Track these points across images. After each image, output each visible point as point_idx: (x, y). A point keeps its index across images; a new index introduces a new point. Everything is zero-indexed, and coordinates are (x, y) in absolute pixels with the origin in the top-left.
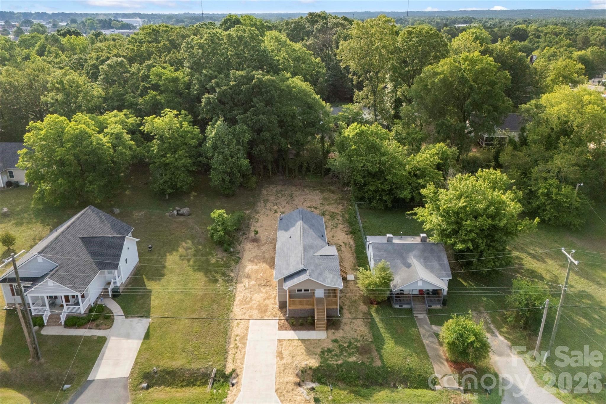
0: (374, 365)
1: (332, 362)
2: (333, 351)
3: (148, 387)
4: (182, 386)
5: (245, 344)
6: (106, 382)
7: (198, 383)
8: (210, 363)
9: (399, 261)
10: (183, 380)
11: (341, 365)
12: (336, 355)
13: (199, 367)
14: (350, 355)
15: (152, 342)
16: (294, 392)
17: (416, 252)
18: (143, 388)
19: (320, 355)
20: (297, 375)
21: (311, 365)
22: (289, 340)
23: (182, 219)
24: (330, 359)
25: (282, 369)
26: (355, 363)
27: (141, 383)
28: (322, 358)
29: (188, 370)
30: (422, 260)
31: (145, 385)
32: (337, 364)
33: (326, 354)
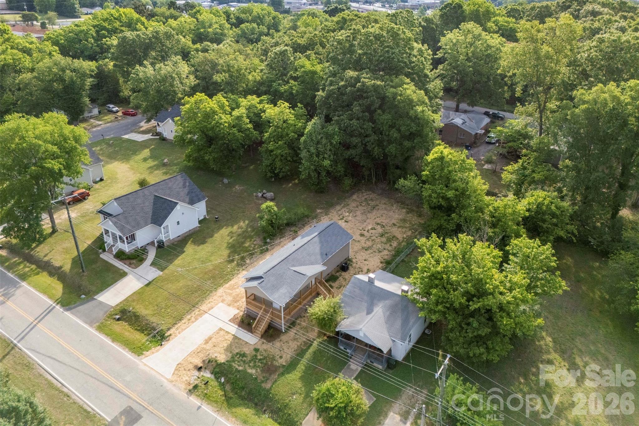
0: (263, 385)
1: (235, 365)
2: (246, 357)
3: (118, 320)
4: (136, 329)
5: (196, 319)
6: (101, 303)
7: (145, 333)
8: (163, 322)
9: (366, 304)
10: (139, 326)
11: (239, 371)
12: (244, 362)
13: (154, 321)
14: (255, 367)
15: (148, 289)
16: (188, 373)
17: (388, 302)
18: (115, 319)
19: (233, 355)
20: (204, 361)
21: (218, 358)
22: (227, 332)
24: (236, 362)
25: (198, 351)
26: (251, 375)
27: (116, 314)
28: (232, 357)
29: (147, 320)
30: (388, 313)
31: (118, 317)
32: (237, 369)
33: (238, 356)
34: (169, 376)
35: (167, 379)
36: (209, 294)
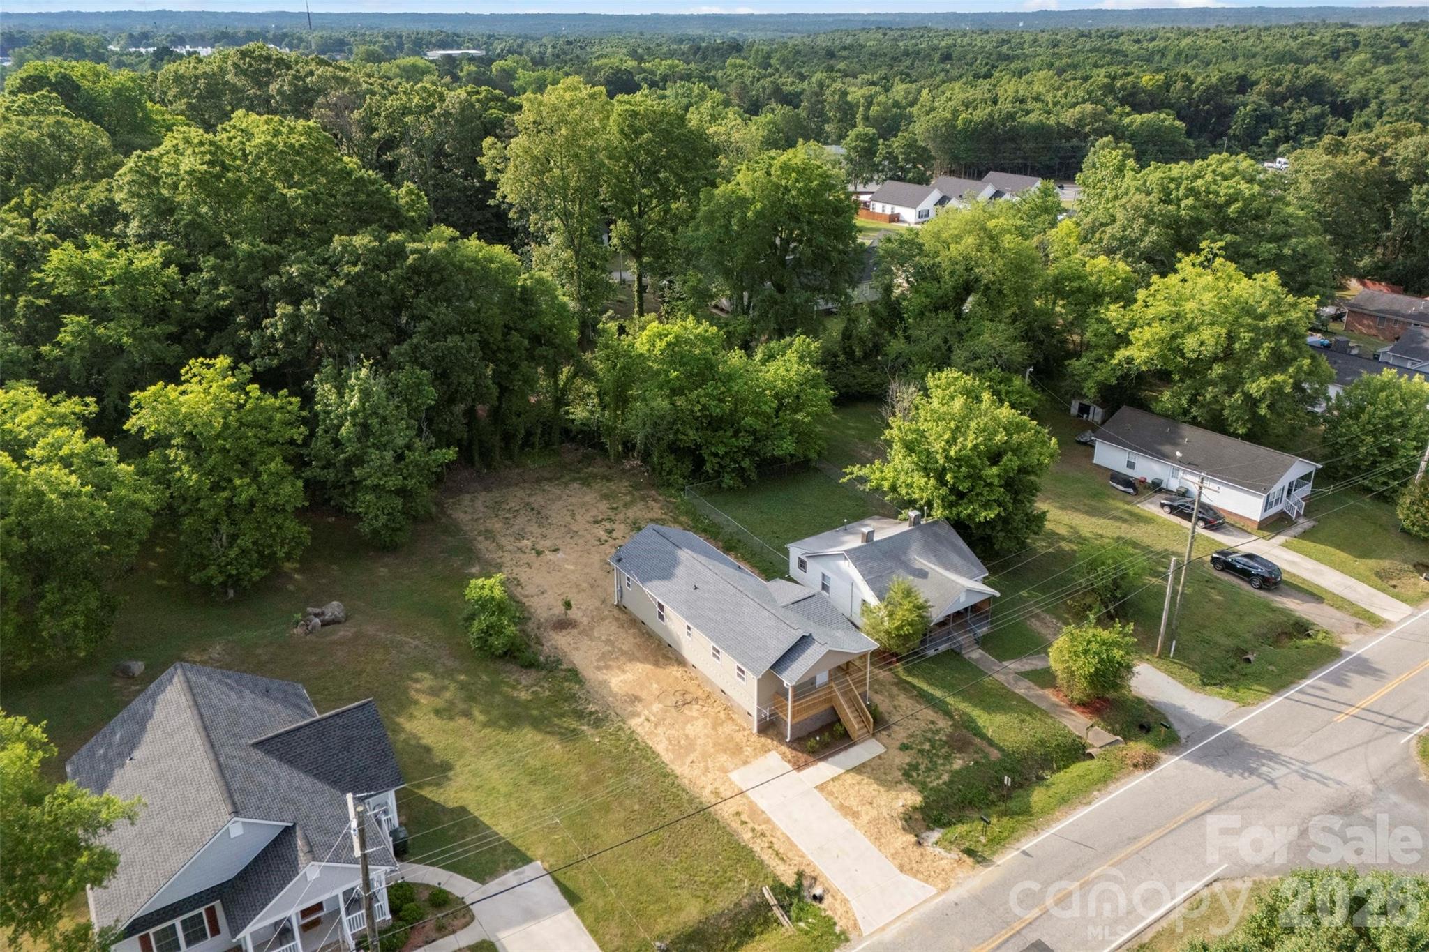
0: (992, 759)
1: (935, 783)
2: (919, 764)
5: (768, 821)
7: (757, 929)
8: (748, 884)
9: (900, 571)
10: (728, 938)
11: (951, 782)
12: (928, 770)
13: (734, 899)
14: (948, 758)
15: (592, 898)
16: (927, 858)
17: (916, 547)
19: (907, 780)
20: (904, 829)
21: (909, 803)
22: (833, 779)
23: (343, 632)
24: (929, 779)
25: (874, 831)
26: (967, 768)
28: (913, 783)
29: (720, 915)
30: (932, 558)
32: (944, 783)
33: (914, 774)
34: (932, 890)
35: (938, 894)
36: (684, 790)
